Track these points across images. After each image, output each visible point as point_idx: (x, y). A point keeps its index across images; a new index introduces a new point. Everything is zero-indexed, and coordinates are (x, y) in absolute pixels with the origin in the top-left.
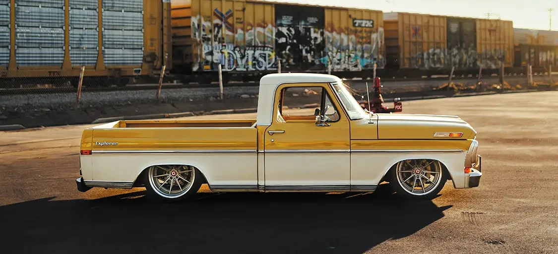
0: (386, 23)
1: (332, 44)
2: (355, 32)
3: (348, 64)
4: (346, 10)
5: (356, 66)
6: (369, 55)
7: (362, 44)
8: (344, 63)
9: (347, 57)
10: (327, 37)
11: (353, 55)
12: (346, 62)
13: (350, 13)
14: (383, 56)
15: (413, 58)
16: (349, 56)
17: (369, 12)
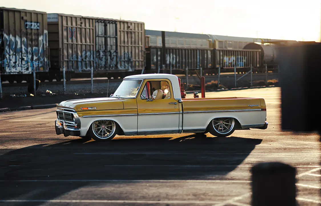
0: (50, 24)
1: (9, 46)
2: (26, 34)
3: (21, 67)
4: (19, 11)
5: (27, 69)
6: (37, 58)
7: (32, 46)
8: (19, 66)
9: (20, 60)
10: (5, 40)
11: (25, 58)
12: (20, 65)
13: (23, 15)
14: (48, 58)
15: (70, 61)
16: (22, 59)
17: (37, 14)
